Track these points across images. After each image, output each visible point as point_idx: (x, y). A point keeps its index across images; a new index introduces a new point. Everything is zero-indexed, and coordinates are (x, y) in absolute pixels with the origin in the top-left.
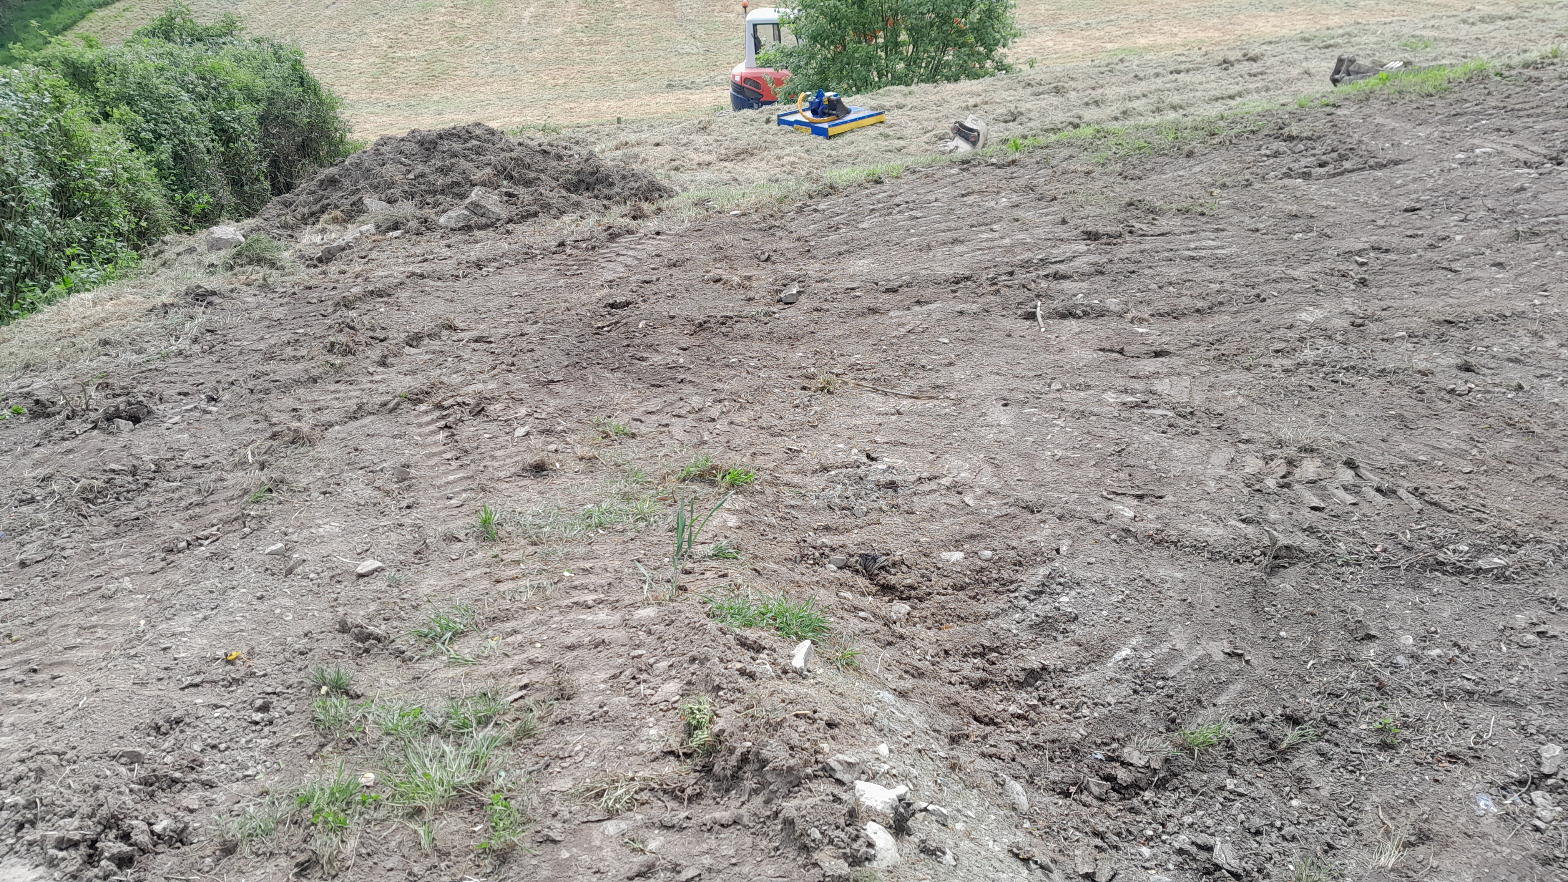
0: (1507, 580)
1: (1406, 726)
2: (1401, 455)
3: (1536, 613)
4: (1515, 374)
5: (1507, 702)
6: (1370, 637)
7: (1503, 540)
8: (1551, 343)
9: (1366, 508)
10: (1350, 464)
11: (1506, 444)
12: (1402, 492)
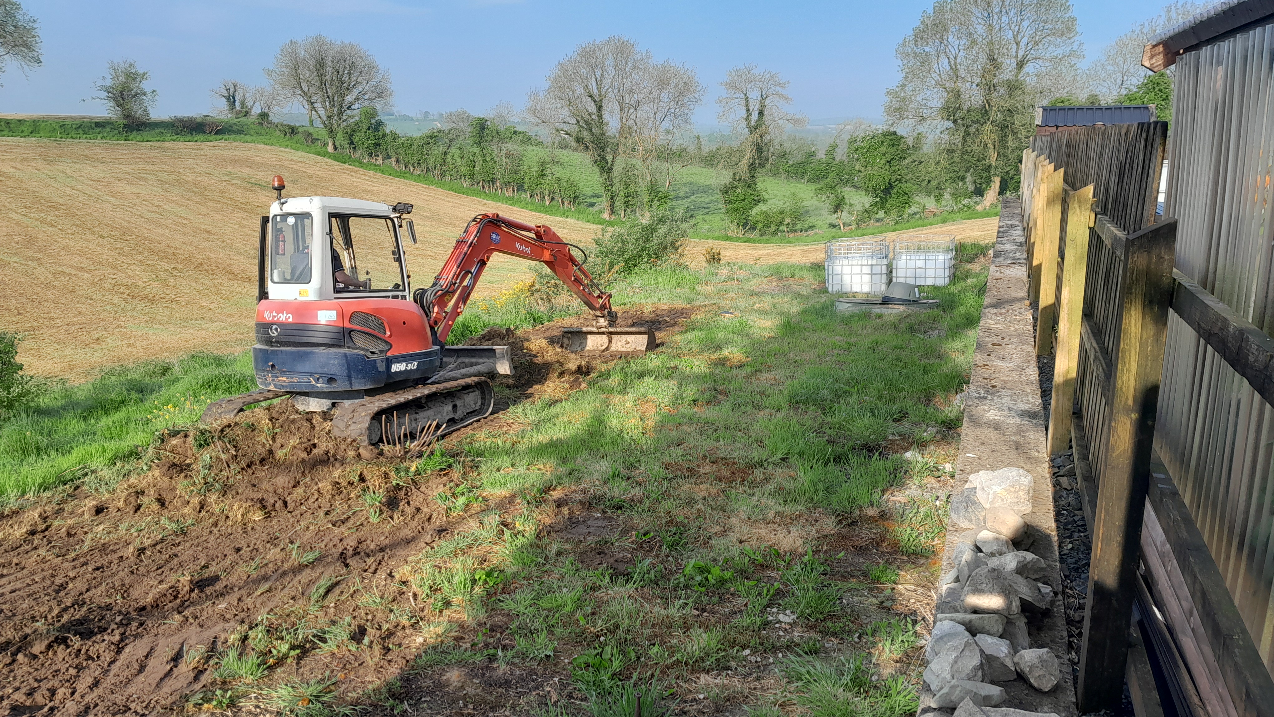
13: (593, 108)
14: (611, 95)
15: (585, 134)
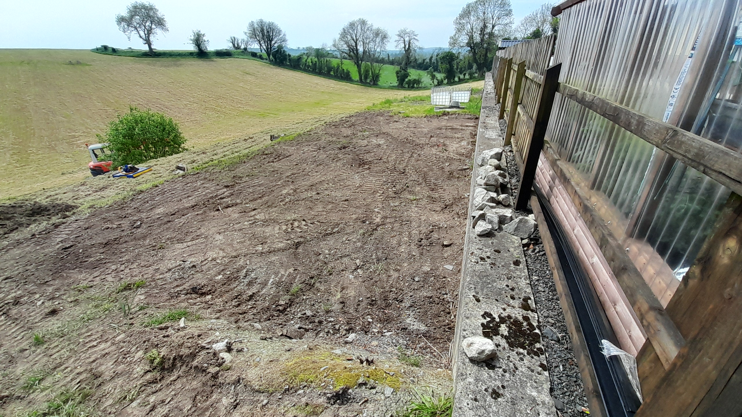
0: (339, 232)
1: (332, 268)
2: (312, 215)
3: (346, 237)
4: (327, 192)
5: (348, 255)
6: (320, 254)
7: (336, 225)
8: (331, 185)
9: (310, 228)
10: (304, 220)
11: (330, 206)
12: (316, 222)
13: (354, 44)
14: (360, 39)
15: (352, 53)
